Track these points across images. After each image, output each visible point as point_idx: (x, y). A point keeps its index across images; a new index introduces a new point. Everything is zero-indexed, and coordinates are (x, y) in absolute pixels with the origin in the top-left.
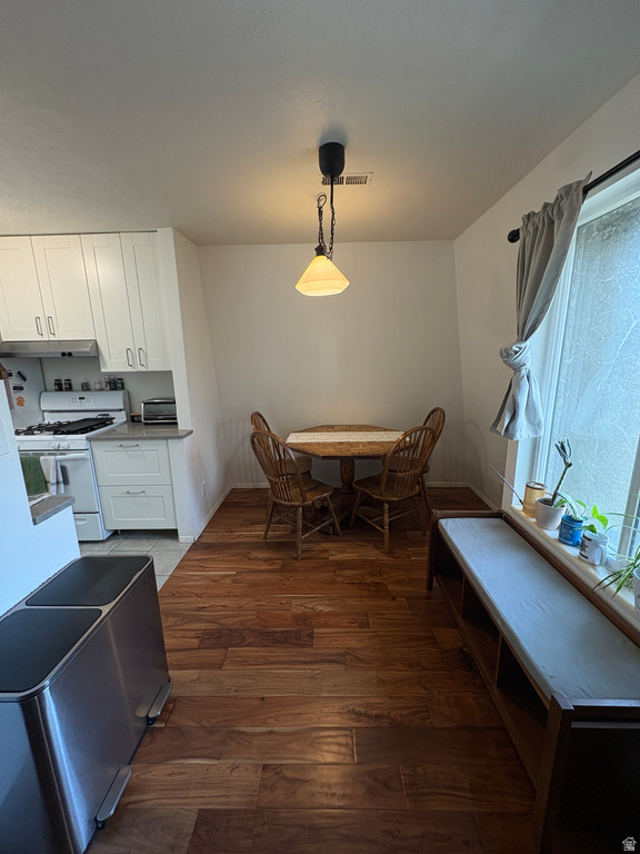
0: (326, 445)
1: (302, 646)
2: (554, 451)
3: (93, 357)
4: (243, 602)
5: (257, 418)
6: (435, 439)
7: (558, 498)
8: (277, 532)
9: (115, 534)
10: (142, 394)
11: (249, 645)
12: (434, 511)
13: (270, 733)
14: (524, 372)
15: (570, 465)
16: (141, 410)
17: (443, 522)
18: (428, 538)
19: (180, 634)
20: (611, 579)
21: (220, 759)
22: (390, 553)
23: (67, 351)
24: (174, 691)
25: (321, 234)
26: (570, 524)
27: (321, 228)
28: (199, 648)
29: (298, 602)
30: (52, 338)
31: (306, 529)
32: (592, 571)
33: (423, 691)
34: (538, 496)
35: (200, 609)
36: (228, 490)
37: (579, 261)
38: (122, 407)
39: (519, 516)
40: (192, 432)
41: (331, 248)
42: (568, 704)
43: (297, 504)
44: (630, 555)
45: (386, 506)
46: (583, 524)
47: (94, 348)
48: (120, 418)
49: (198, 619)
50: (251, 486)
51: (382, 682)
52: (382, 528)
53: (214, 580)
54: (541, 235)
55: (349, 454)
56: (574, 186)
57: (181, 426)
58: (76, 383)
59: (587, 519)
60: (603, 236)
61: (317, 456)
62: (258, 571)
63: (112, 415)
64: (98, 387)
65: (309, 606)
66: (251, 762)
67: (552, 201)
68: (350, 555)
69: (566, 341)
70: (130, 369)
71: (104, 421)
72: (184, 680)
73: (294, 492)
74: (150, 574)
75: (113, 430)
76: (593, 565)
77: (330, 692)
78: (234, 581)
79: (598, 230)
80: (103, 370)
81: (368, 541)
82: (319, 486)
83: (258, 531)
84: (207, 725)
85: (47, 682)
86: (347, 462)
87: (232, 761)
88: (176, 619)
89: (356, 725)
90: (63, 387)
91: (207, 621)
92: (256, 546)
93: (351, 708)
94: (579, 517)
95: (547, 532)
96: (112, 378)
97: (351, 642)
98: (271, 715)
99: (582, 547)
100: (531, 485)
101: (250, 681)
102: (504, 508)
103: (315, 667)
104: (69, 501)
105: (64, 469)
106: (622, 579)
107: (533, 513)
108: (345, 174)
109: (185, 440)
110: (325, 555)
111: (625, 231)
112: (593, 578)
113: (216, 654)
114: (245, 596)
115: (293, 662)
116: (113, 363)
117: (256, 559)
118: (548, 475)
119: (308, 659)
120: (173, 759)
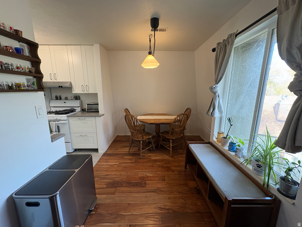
0: (150, 120)
1: (142, 187)
2: (227, 121)
3: (70, 88)
4: (122, 173)
5: (127, 110)
6: (188, 118)
7: (228, 137)
8: (134, 150)
9: (76, 150)
10: (86, 101)
11: (124, 187)
12: (187, 141)
13: (132, 215)
14: (217, 94)
15: (232, 125)
16: (86, 107)
17: (190, 145)
18: (185, 152)
19: (100, 183)
20: (245, 161)
21: (114, 223)
22: (172, 157)
23: (61, 85)
24: (98, 202)
25: (150, 47)
26: (232, 145)
27: (150, 46)
28: (106, 188)
29: (141, 173)
30: (55, 81)
31: (143, 149)
32: (239, 159)
33: (184, 201)
34: (222, 136)
35: (107, 175)
36: (116, 136)
37: (235, 59)
38: (79, 106)
39: (216, 143)
40: (104, 115)
41: (154, 52)
42: (230, 199)
43: (140, 139)
44: (251, 153)
45: (171, 141)
46: (236, 144)
47: (71, 84)
48: (78, 109)
49: (106, 178)
50: (124, 134)
51: (170, 198)
52: (170, 148)
53: (111, 166)
54: (222, 50)
55: (158, 122)
56: (233, 34)
57: (100, 113)
58: (63, 97)
59: (237, 142)
60: (242, 50)
61: (148, 123)
62: (127, 163)
63: (75, 108)
64: (71, 98)
65: (144, 174)
66: (125, 224)
67: (226, 39)
68: (159, 157)
69: (231, 85)
70: (83, 92)
71: (72, 111)
72: (101, 198)
73: (140, 136)
74: (91, 160)
75: (76, 114)
76: (239, 157)
77: (152, 201)
78: (118, 166)
79: (241, 49)
80: (73, 93)
81: (165, 153)
82: (148, 134)
83: (127, 150)
84: (110, 213)
85: (58, 192)
86: (158, 125)
87: (118, 224)
88: (98, 178)
89: (161, 212)
90: (58, 98)
91: (109, 179)
92: (125, 155)
93: (159, 206)
94: (235, 142)
95: (224, 147)
96: (76, 95)
97: (159, 186)
98: (132, 209)
99: (236, 152)
100: (220, 132)
101: (125, 198)
102: (211, 141)
103: (146, 193)
104: (63, 135)
105: (58, 127)
106: (248, 161)
107: (220, 142)
108: (159, 28)
109: (102, 117)
110: (150, 158)
111: (249, 49)
112: (239, 161)
113: (113, 190)
114: (122, 171)
115: (139, 192)
116: (77, 90)
117: (126, 159)
118: (225, 129)
119: (144, 191)
120: (99, 223)
